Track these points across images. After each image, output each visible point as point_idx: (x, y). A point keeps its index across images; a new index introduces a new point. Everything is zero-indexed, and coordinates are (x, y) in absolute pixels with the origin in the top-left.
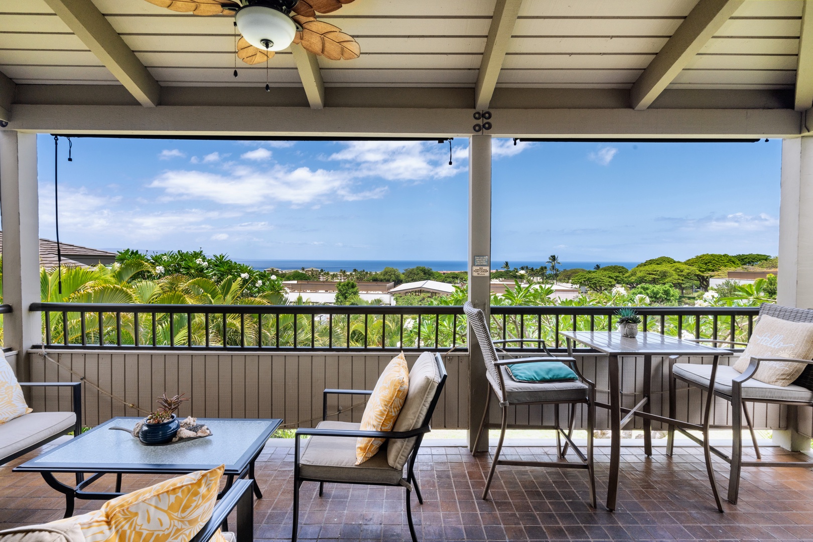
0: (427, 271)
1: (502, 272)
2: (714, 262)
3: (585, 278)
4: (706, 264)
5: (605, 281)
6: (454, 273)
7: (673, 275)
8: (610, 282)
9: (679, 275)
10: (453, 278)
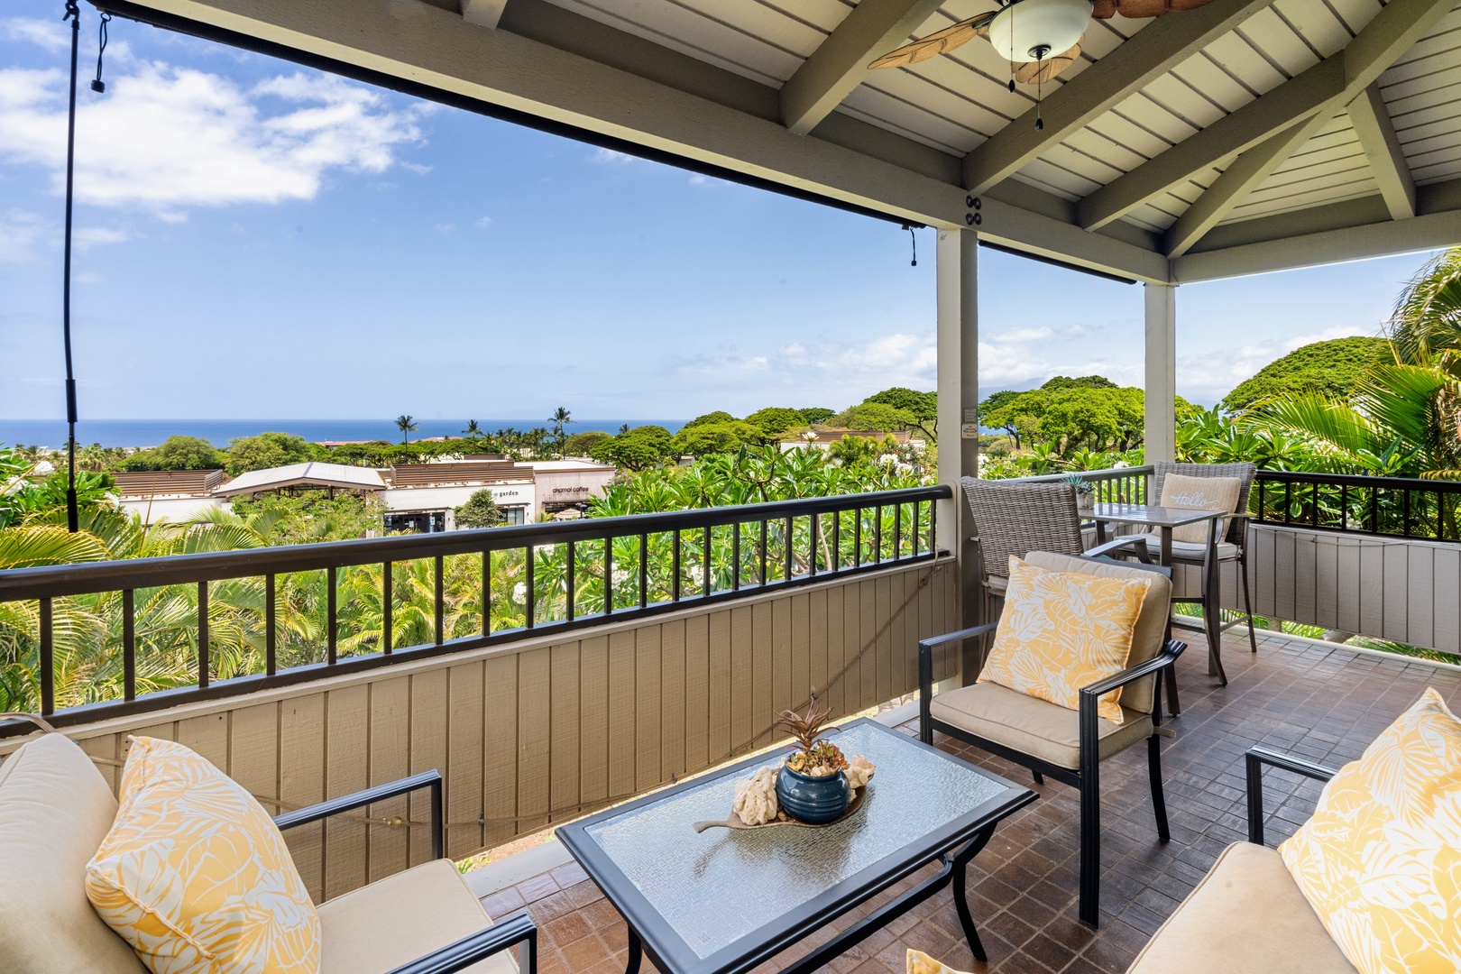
0: (291, 442)
1: (459, 440)
2: (779, 419)
3: (614, 447)
4: (770, 422)
5: (644, 451)
6: (355, 445)
7: (733, 439)
8: (652, 453)
9: (741, 439)
10: (353, 455)
